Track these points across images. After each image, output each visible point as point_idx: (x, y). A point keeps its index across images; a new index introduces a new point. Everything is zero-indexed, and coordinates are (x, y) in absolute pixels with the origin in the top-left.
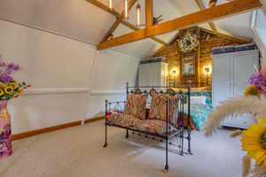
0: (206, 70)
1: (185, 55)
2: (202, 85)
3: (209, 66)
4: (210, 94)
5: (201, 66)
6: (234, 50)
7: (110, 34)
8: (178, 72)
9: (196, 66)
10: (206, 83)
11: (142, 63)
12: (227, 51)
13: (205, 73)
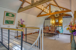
0: (61, 21)
1: (56, 18)
2: (60, 25)
3: (62, 20)
4: (62, 27)
5: (60, 20)
6: (67, 17)
7: (40, 14)
8: (54, 22)
9: (59, 20)
10: (61, 24)
12: (66, 17)
13: (61, 22)
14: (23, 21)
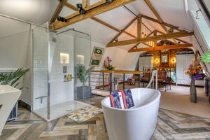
1: (163, 53)
3: (175, 59)
4: (175, 71)
5: (171, 59)
7: (136, 47)
8: (159, 61)
11: (140, 56)
13: (172, 62)
14: (110, 61)
